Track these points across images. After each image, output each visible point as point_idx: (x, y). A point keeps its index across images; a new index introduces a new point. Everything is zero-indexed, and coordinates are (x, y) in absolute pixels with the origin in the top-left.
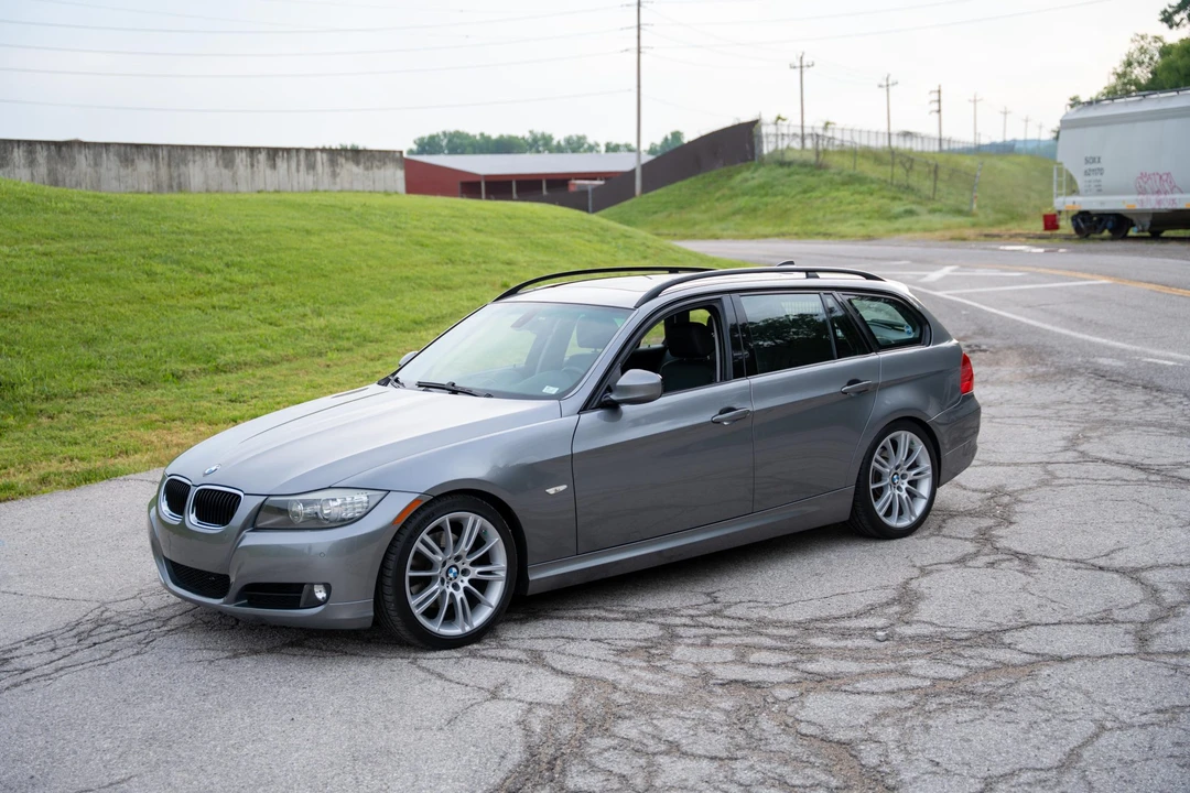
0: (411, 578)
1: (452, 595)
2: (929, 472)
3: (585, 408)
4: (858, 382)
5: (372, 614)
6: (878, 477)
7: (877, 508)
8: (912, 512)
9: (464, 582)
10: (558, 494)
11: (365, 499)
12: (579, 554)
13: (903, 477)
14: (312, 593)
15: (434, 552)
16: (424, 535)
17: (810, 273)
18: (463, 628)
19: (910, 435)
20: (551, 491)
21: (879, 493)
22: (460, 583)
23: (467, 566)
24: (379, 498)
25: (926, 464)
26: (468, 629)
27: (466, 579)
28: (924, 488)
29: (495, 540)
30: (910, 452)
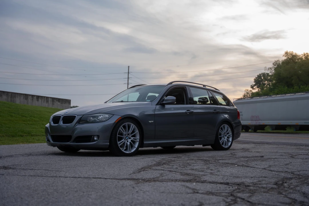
0: (118, 136)
1: (127, 143)
2: (231, 136)
3: (157, 105)
4: (216, 110)
5: (109, 144)
6: (220, 135)
7: (220, 142)
8: (228, 145)
9: (130, 141)
10: (151, 123)
11: (108, 116)
12: (155, 139)
13: (226, 136)
14: (94, 138)
15: (124, 131)
16: (121, 126)
17: (204, 86)
18: (129, 152)
19: (227, 125)
20: (150, 122)
21: (221, 138)
22: (128, 141)
23: (130, 137)
24: (111, 116)
25: (231, 134)
26: (130, 152)
27: (130, 140)
28: (231, 139)
29: (137, 131)
30: (227, 130)
